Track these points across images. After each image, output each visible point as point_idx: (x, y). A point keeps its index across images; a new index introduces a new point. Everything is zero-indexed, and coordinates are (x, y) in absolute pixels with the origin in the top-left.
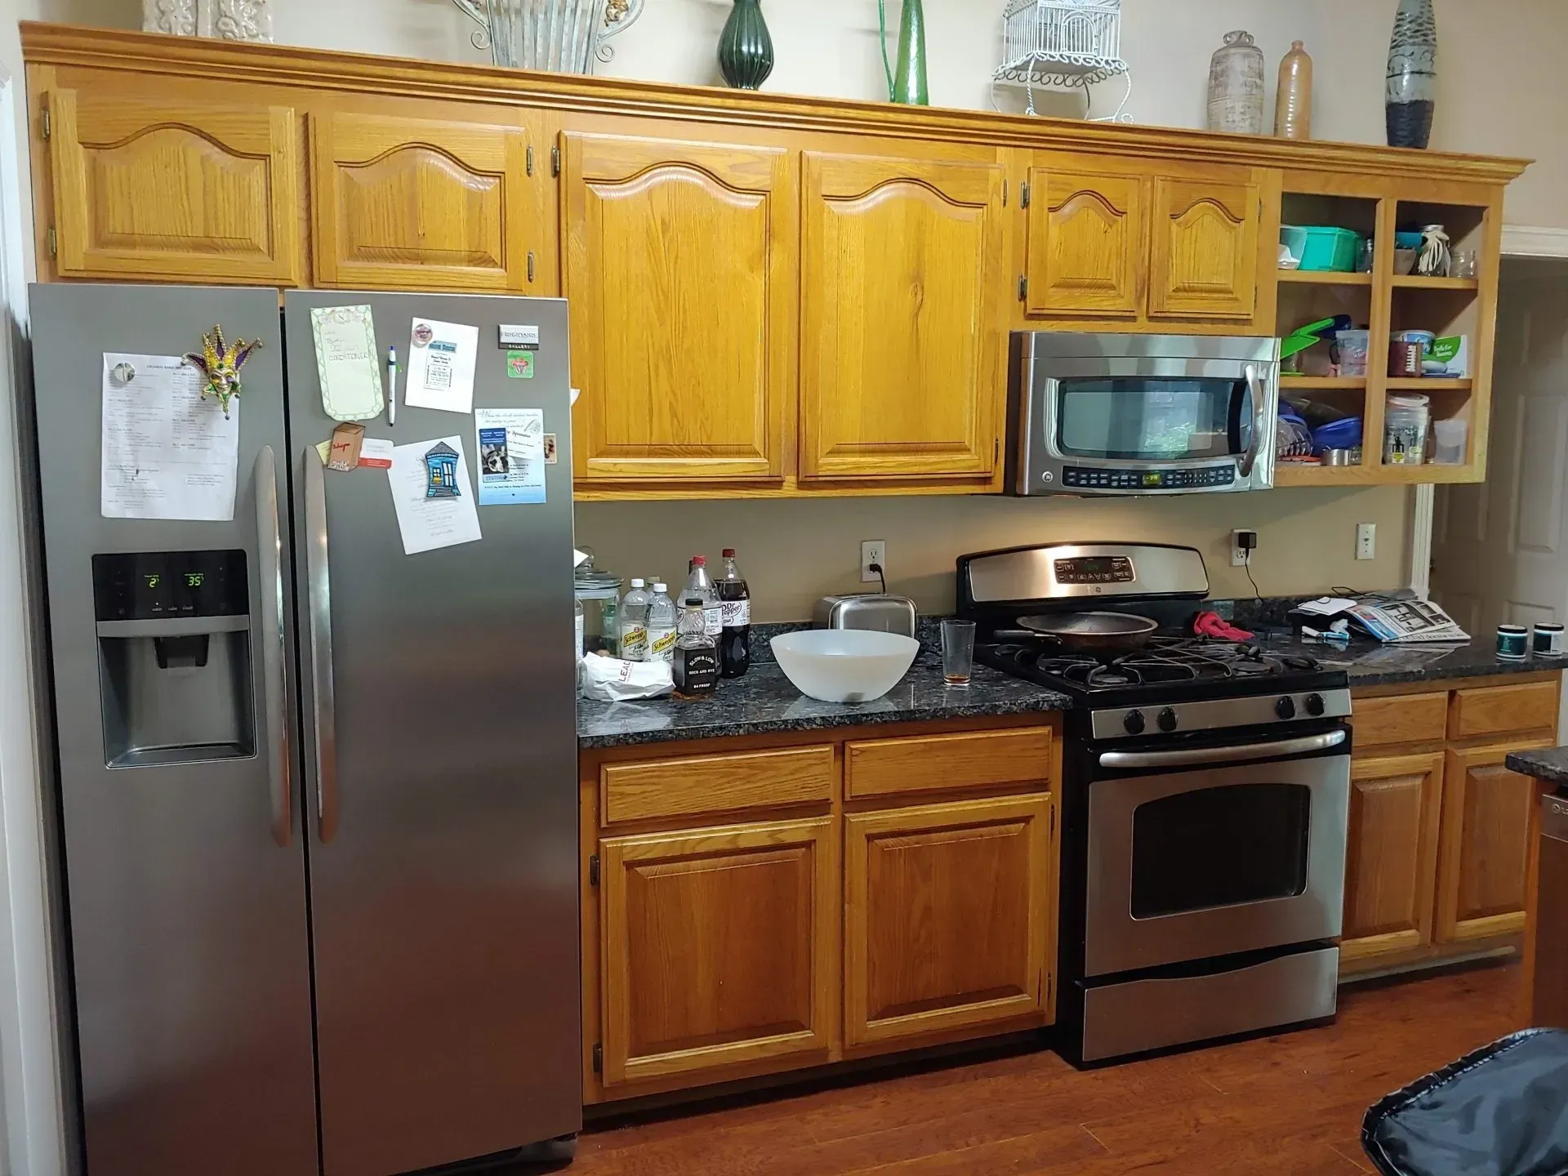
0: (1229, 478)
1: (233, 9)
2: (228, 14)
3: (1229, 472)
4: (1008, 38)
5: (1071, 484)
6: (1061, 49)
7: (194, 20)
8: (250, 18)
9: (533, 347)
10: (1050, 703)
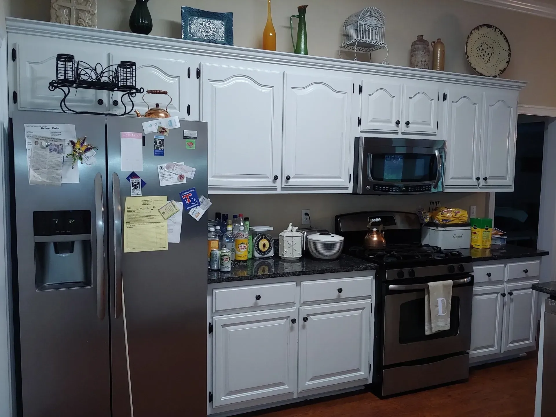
0: (430, 189)
1: (83, 16)
2: (81, 18)
3: (430, 187)
4: (345, 35)
5: (376, 190)
6: (366, 38)
7: (69, 20)
8: (89, 20)
9: (195, 138)
10: (371, 267)
